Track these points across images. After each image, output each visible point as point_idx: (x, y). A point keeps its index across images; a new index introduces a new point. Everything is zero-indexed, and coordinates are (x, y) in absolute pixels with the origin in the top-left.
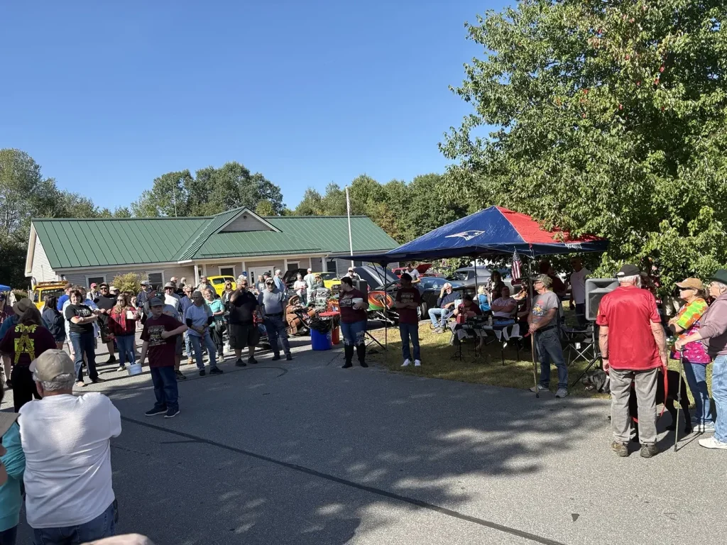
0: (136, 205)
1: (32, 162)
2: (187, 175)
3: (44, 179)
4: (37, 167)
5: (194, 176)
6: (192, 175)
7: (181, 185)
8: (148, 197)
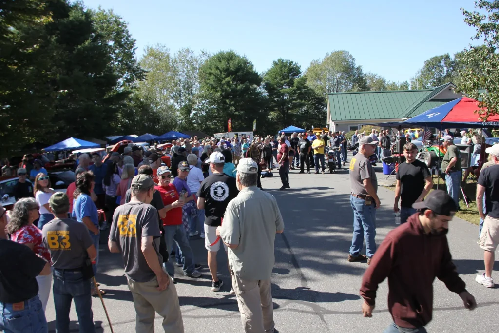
0: (413, 79)
1: (351, 56)
2: (447, 57)
3: (356, 66)
4: (354, 59)
5: (452, 58)
6: (451, 57)
7: (442, 64)
8: (420, 73)
